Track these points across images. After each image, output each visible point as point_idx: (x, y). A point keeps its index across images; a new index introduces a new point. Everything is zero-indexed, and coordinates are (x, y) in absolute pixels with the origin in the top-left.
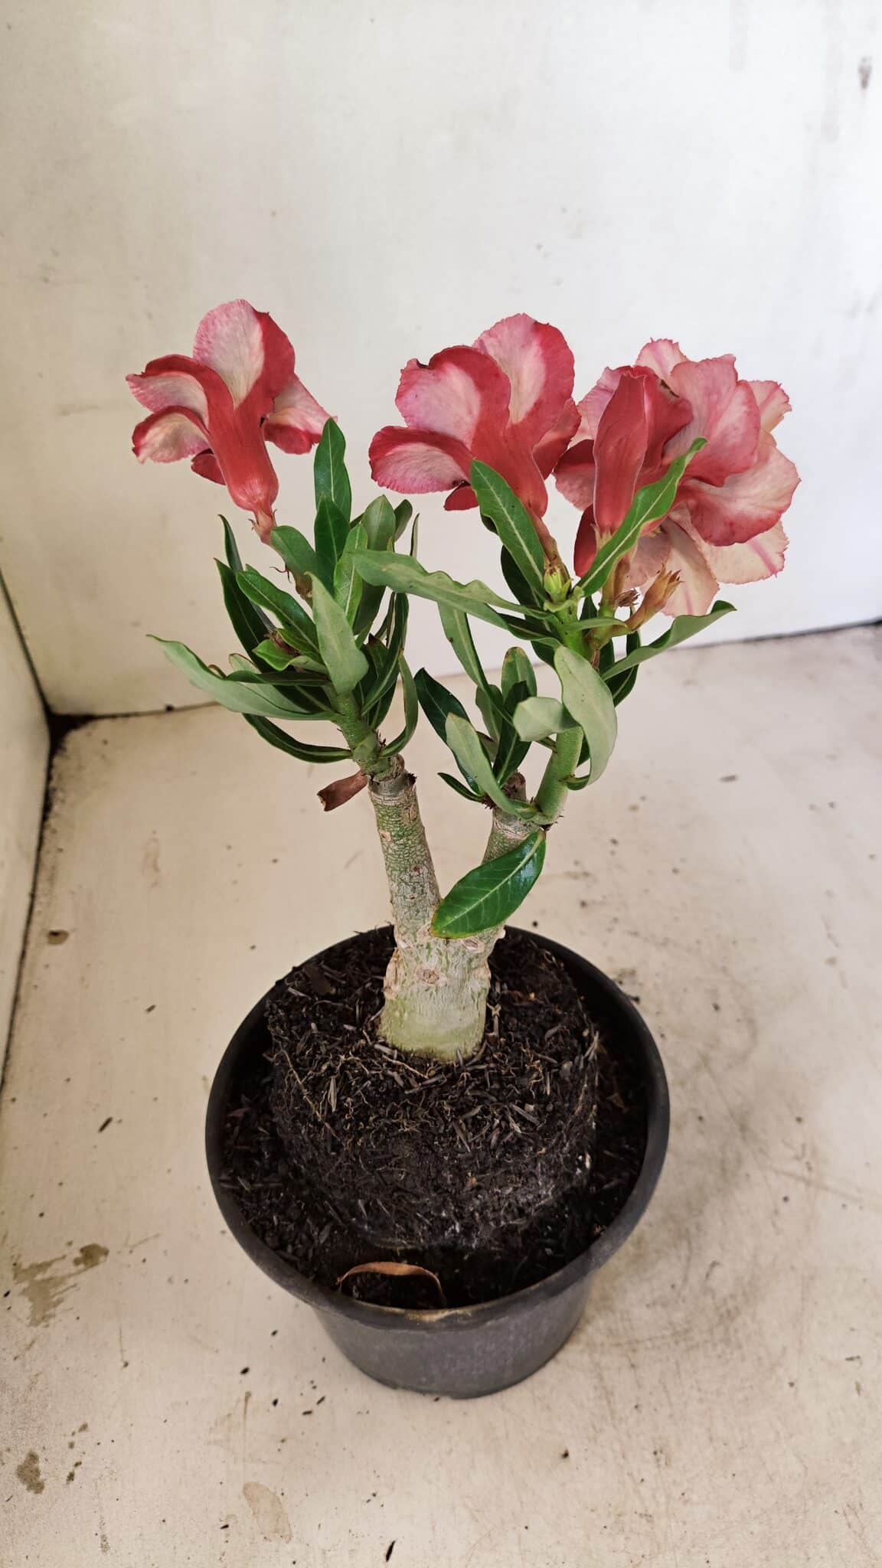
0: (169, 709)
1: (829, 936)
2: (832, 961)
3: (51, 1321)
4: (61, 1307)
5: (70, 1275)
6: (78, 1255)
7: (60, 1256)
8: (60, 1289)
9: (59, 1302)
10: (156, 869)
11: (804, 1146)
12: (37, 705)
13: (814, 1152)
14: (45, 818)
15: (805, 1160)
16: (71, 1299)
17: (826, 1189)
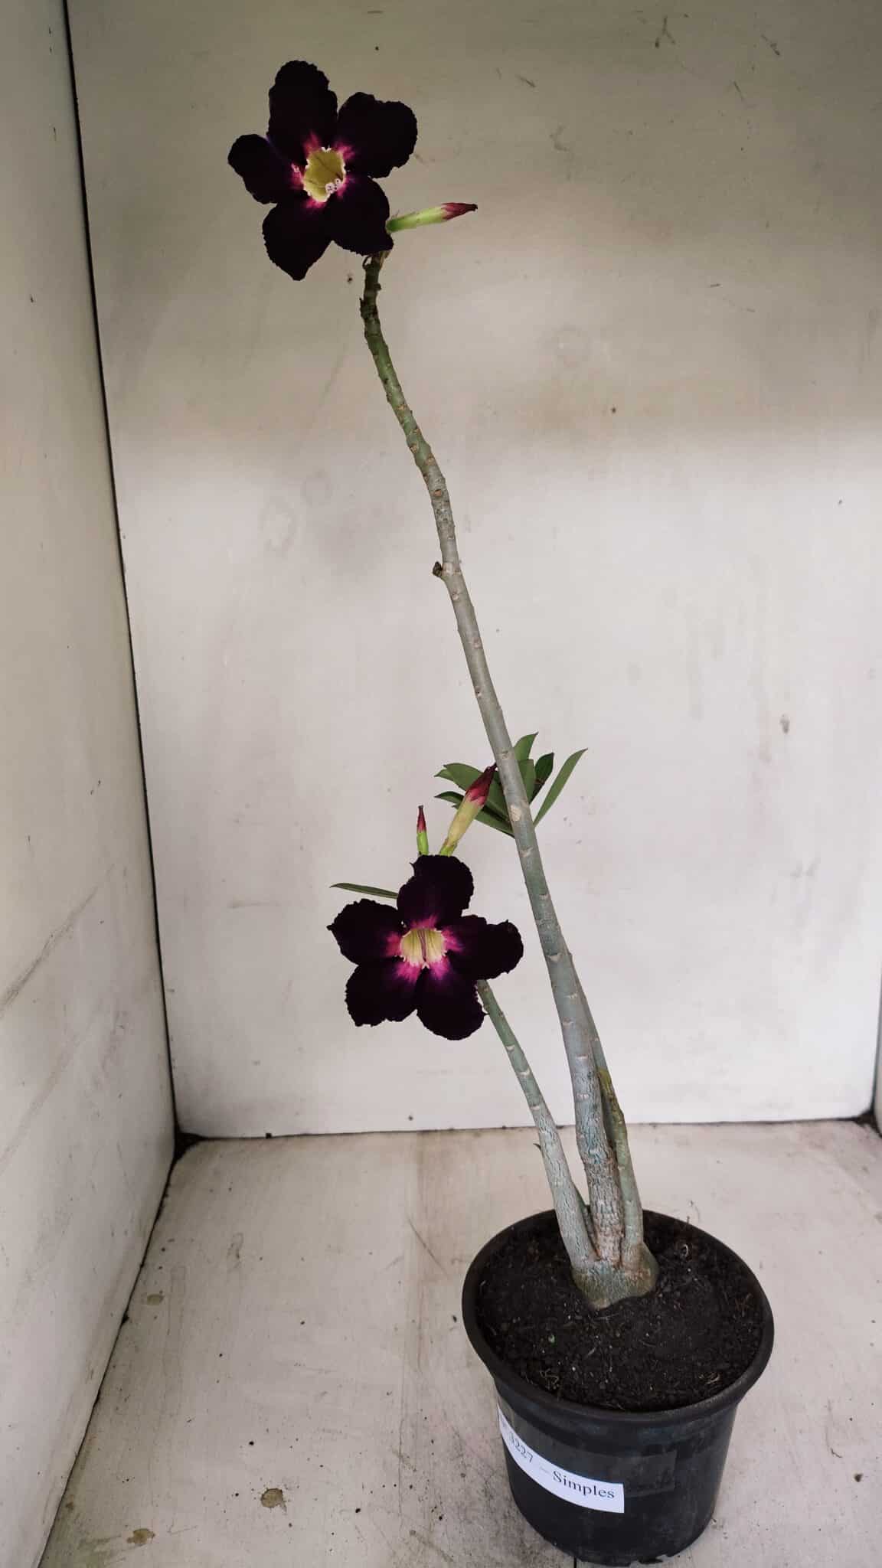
0: (269, 1136)
5: (123, 1550)
6: (132, 1535)
7: (118, 1534)
8: (115, 1558)
10: (238, 1256)
12: (171, 1124)
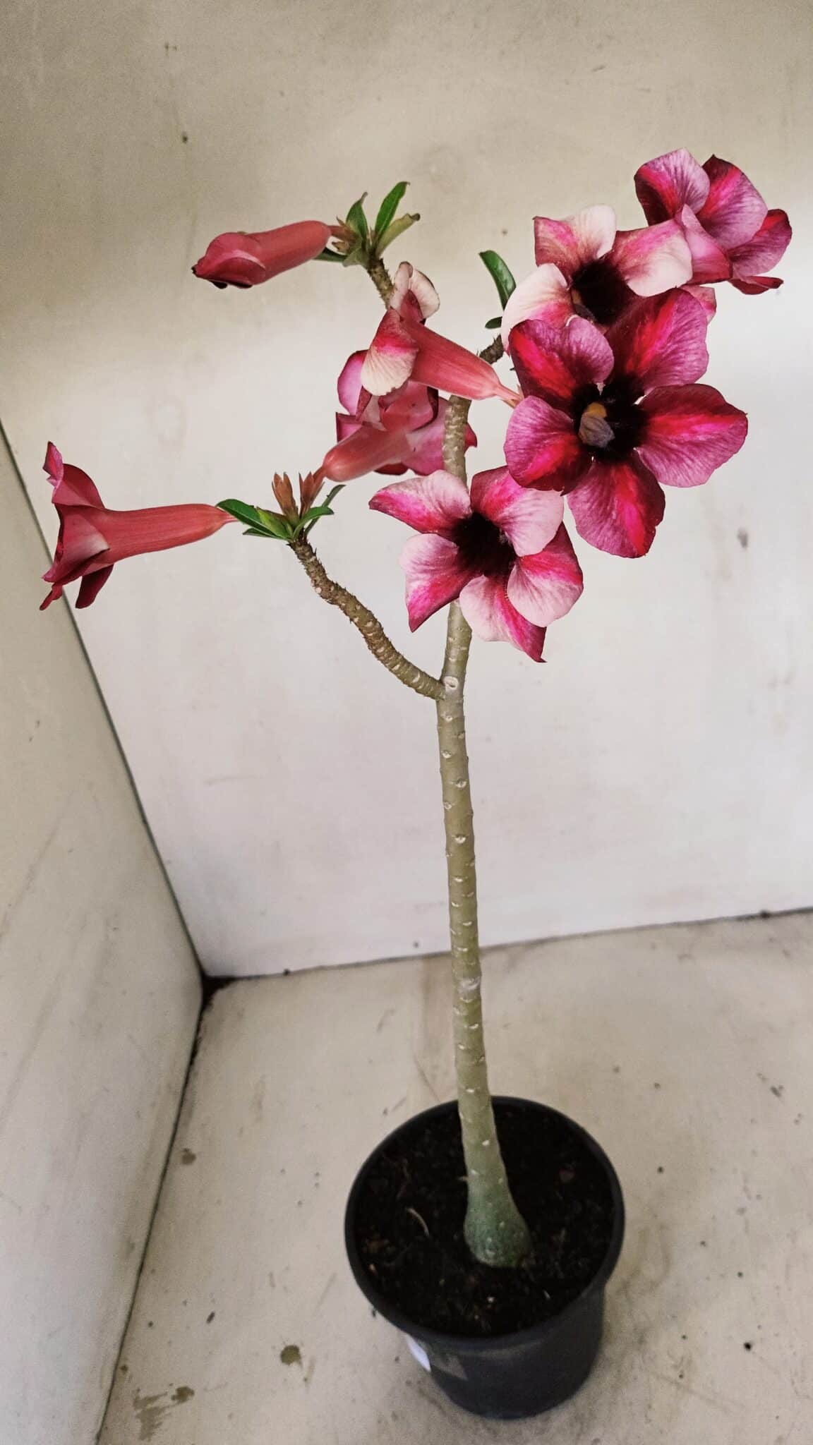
0: (287, 973)
1: (745, 1189)
2: (742, 1211)
3: (154, 1437)
4: (161, 1427)
5: (168, 1407)
6: (174, 1393)
7: (163, 1392)
8: (163, 1414)
9: (160, 1424)
10: (260, 1107)
11: (682, 1359)
12: (194, 971)
13: (690, 1362)
14: (191, 1062)
15: (681, 1368)
16: (166, 1423)
17: (691, 1392)
